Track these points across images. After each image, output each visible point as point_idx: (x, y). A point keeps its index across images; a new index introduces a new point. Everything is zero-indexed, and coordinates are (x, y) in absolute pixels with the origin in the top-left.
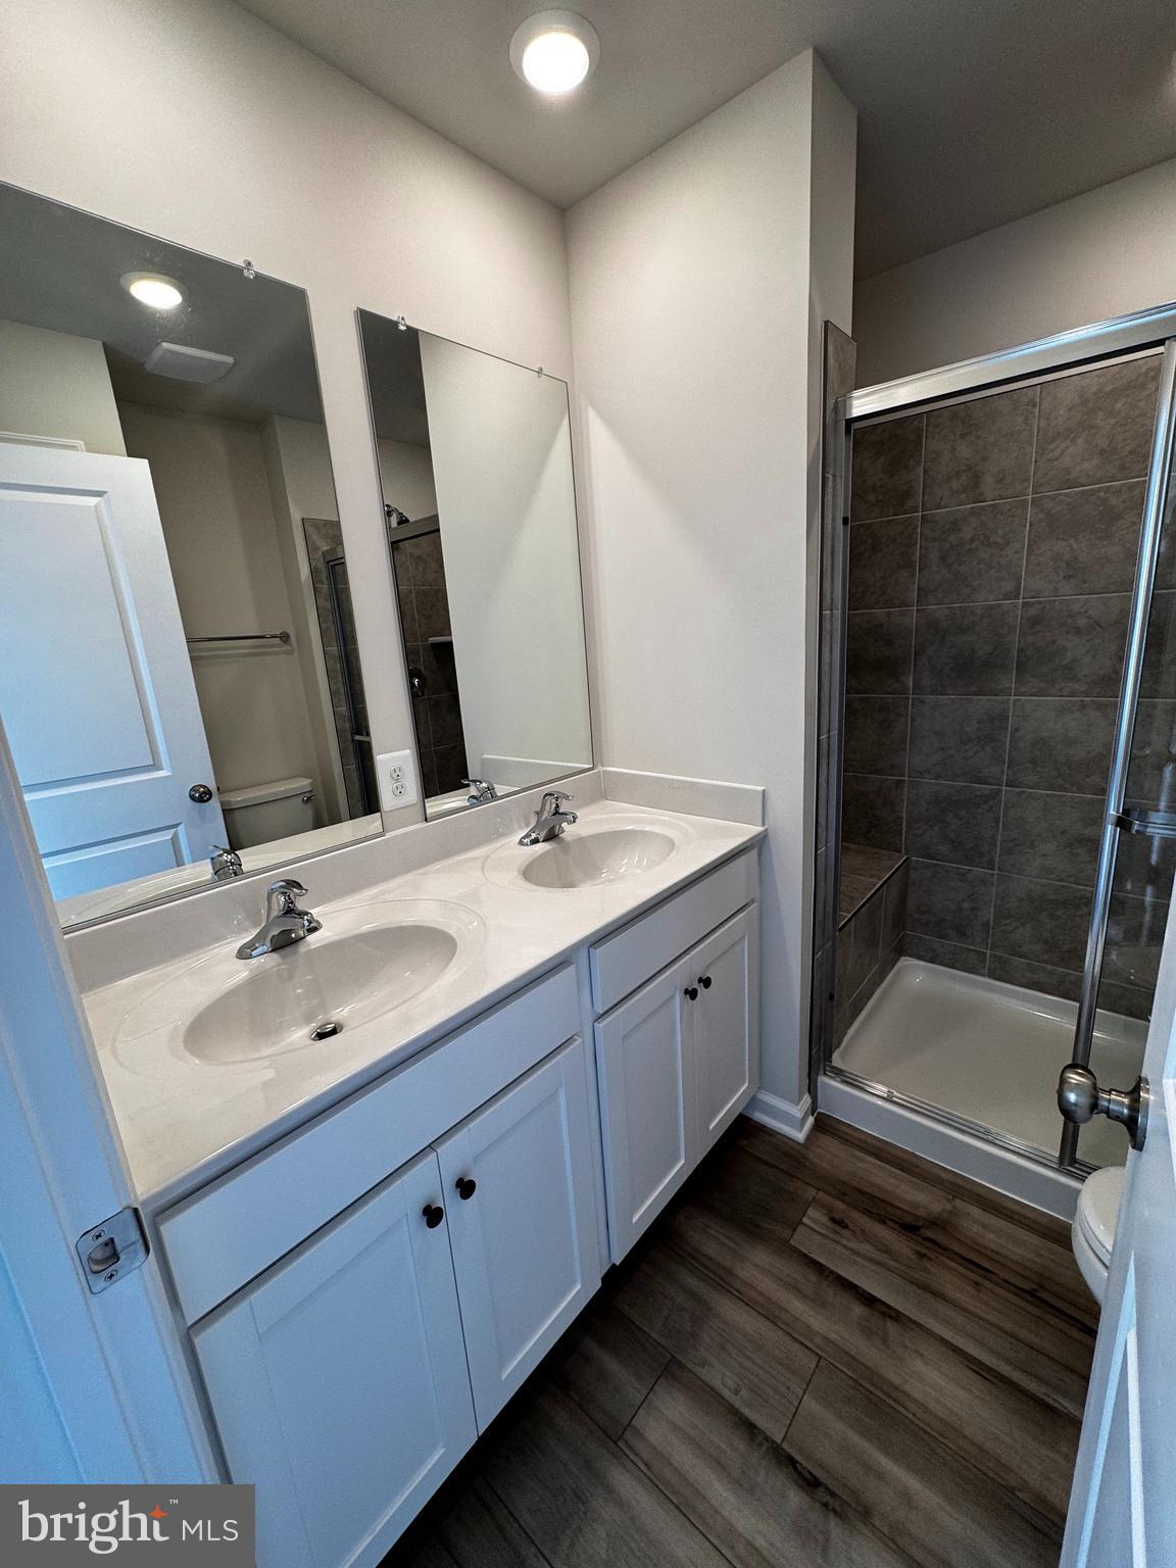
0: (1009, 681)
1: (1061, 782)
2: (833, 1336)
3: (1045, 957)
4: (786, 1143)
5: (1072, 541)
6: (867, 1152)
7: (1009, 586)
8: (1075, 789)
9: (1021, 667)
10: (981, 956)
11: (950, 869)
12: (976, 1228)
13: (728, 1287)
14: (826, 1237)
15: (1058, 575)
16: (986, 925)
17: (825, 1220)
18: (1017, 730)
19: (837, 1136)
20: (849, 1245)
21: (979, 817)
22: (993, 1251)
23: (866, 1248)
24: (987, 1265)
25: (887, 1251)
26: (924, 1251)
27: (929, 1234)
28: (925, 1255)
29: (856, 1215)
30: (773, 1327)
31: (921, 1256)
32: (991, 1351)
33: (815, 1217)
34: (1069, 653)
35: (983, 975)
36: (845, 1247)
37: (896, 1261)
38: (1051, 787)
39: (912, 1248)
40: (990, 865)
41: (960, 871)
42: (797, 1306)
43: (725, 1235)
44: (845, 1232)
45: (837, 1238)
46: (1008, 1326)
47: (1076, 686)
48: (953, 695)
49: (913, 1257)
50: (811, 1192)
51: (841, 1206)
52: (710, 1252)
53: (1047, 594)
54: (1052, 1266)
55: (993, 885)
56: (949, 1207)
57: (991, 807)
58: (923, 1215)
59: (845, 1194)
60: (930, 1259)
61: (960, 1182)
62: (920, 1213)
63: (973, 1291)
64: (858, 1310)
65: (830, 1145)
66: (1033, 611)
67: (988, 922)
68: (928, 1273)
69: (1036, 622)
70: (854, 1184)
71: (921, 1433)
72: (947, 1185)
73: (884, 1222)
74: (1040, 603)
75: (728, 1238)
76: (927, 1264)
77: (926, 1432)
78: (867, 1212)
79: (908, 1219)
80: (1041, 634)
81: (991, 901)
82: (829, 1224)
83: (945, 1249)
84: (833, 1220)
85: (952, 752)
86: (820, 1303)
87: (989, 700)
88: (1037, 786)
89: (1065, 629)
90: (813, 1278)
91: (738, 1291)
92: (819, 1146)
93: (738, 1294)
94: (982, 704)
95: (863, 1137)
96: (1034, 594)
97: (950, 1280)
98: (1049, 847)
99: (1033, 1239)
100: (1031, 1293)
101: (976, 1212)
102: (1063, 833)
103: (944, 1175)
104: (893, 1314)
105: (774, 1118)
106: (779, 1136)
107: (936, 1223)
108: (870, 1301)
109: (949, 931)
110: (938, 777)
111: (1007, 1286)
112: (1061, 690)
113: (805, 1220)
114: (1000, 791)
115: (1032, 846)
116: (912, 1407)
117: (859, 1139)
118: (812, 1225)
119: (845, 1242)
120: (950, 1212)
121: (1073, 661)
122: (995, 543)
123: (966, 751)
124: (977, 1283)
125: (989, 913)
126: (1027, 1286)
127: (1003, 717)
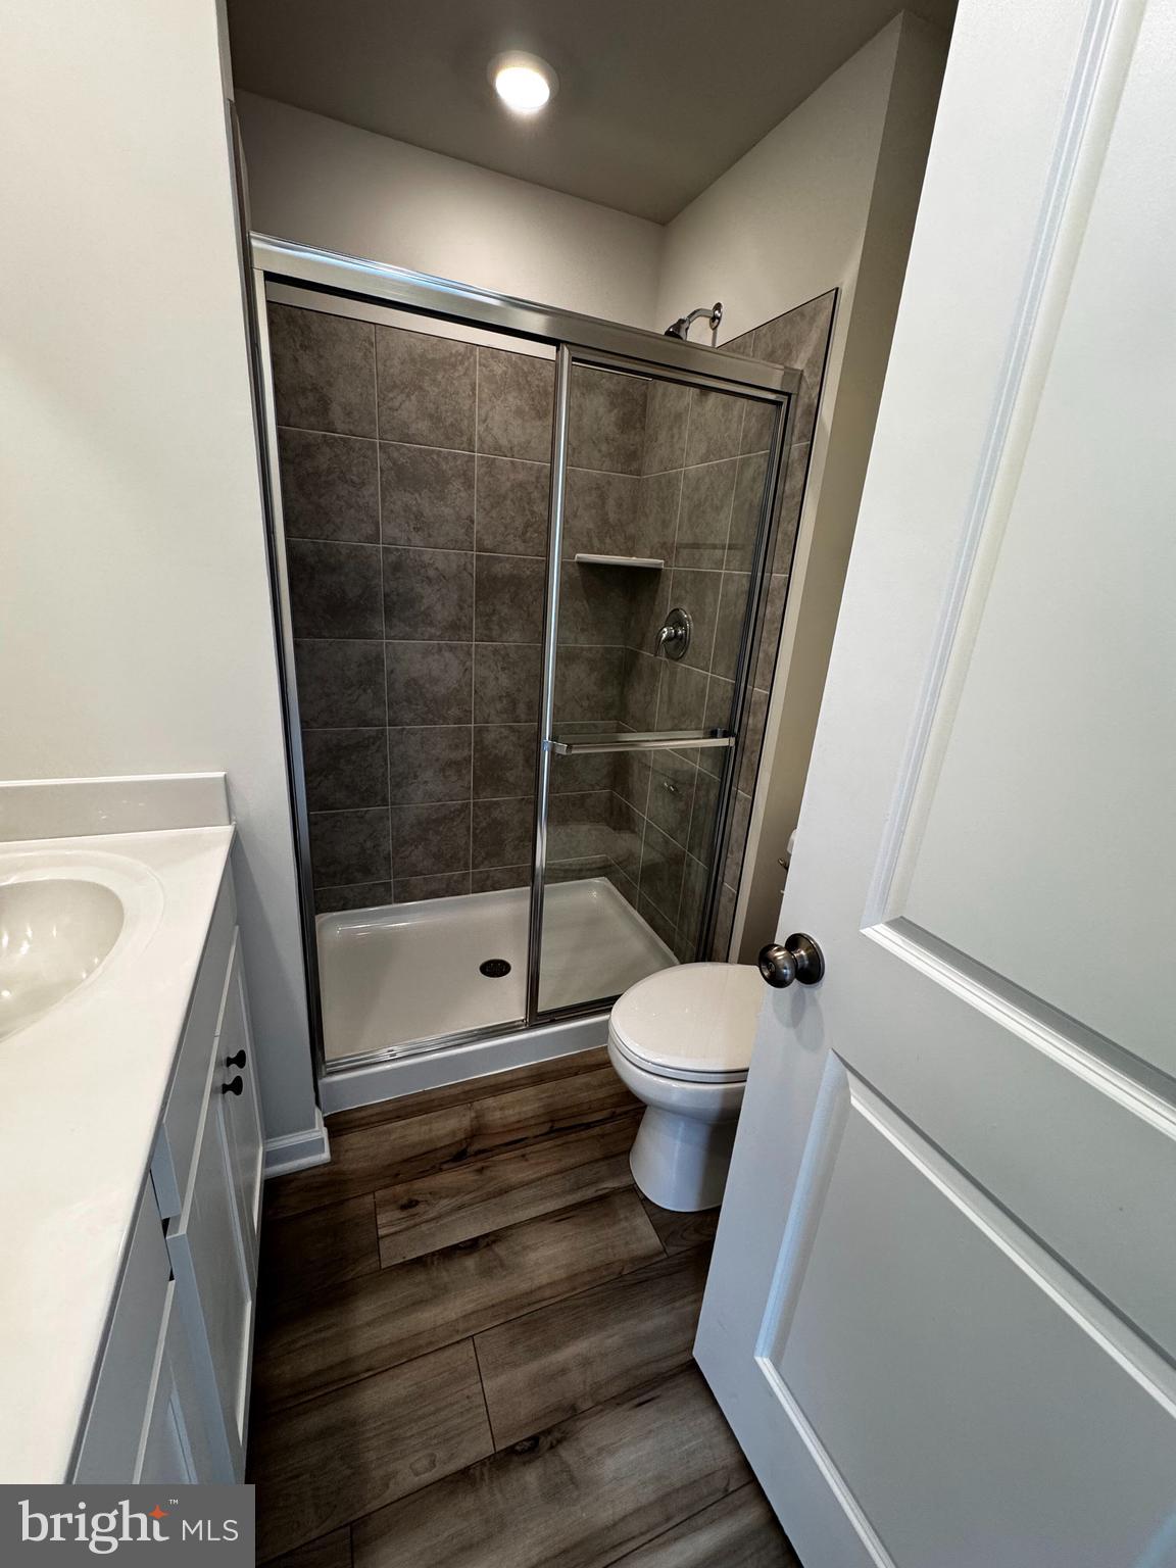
0: (380, 625)
1: (431, 716)
2: (470, 1307)
3: (435, 868)
4: (314, 1176)
5: (417, 495)
6: (389, 1120)
7: (369, 529)
8: (441, 722)
9: (389, 612)
10: (387, 886)
11: (349, 815)
12: (498, 1114)
13: (355, 1380)
14: (407, 1229)
15: (409, 526)
16: (387, 858)
17: (399, 1214)
18: (392, 672)
19: (355, 1127)
20: (431, 1215)
21: (368, 758)
22: (519, 1122)
23: (445, 1204)
24: (520, 1136)
25: (458, 1191)
26: (479, 1165)
27: (476, 1147)
28: (483, 1168)
29: (419, 1185)
30: (420, 1362)
31: (480, 1171)
32: (557, 1195)
33: (387, 1221)
34: (424, 601)
35: (390, 903)
36: (427, 1221)
37: (470, 1192)
38: (424, 722)
39: (470, 1172)
40: (384, 802)
41: (359, 814)
42: (428, 1317)
43: (316, 1331)
44: (420, 1208)
45: (418, 1220)
46: (556, 1166)
47: (433, 630)
48: (330, 637)
49: (476, 1177)
50: (369, 1199)
51: (399, 1189)
52: (312, 1368)
53: (402, 542)
54: (550, 1100)
55: (388, 819)
56: (473, 1115)
57: (379, 747)
58: (463, 1136)
59: (397, 1175)
60: (487, 1167)
61: (467, 1088)
62: (461, 1136)
63: (525, 1164)
64: (470, 1263)
65: (355, 1140)
66: (392, 558)
67: (389, 854)
68: (493, 1179)
69: (397, 567)
70: (399, 1159)
71: (563, 1305)
72: (462, 1097)
73: (441, 1170)
74: (397, 550)
75: (321, 1331)
76: (488, 1173)
77: (565, 1300)
78: (423, 1174)
79: (454, 1150)
80: (401, 580)
81: (388, 835)
82: (404, 1214)
83: (491, 1150)
84: (404, 1207)
85: (336, 697)
86: (439, 1294)
87: (366, 644)
88: (412, 722)
89: (419, 577)
90: (421, 1277)
91: (368, 1370)
92: (347, 1151)
93: (371, 1373)
94: (358, 647)
95: (378, 1110)
96: (391, 540)
97: (511, 1171)
98: (428, 775)
99: (530, 1092)
100: (552, 1131)
101: (490, 1102)
102: (437, 760)
103: (454, 1091)
104: (492, 1238)
105: (290, 1159)
106: (304, 1174)
107: (475, 1133)
108: (471, 1246)
109: (356, 874)
110: (326, 724)
111: (538, 1139)
112: (422, 634)
113: (382, 1232)
114: (385, 730)
115: (416, 777)
116: (548, 1293)
117: (377, 1114)
118: (393, 1230)
119: (425, 1217)
120: (476, 1117)
121: (428, 608)
122: (352, 481)
123: (350, 695)
124: (523, 1156)
125: (388, 846)
126: (545, 1128)
127: (379, 660)
